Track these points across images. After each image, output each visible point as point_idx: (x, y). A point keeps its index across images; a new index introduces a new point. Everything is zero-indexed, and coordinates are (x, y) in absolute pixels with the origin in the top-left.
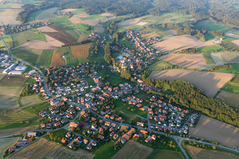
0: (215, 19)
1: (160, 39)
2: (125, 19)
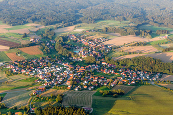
0: (156, 22)
1: (106, 38)
2: (58, 28)
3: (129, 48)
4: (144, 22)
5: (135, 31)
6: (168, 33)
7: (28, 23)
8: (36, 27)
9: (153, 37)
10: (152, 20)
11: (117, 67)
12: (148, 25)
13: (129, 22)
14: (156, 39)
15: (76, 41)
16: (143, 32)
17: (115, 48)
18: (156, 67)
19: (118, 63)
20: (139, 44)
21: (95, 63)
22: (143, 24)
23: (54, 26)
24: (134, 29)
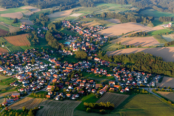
0: (159, 7)
1: (104, 26)
2: (54, 12)
3: (128, 38)
4: (147, 6)
5: (136, 17)
6: (172, 20)
7: (23, 5)
8: (31, 10)
9: (155, 25)
10: (156, 4)
11: (110, 64)
12: (151, 10)
13: (131, 5)
14: (159, 28)
15: (70, 29)
16: (145, 19)
17: (111, 39)
18: (156, 67)
19: (113, 59)
20: (139, 34)
21: (86, 59)
22: (146, 8)
23: (51, 9)
24: (135, 15)
